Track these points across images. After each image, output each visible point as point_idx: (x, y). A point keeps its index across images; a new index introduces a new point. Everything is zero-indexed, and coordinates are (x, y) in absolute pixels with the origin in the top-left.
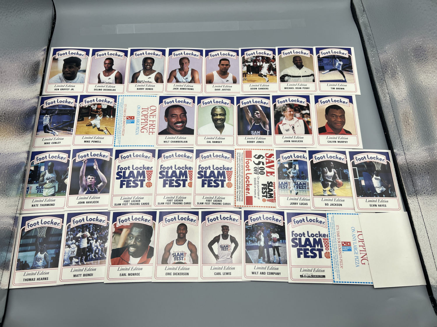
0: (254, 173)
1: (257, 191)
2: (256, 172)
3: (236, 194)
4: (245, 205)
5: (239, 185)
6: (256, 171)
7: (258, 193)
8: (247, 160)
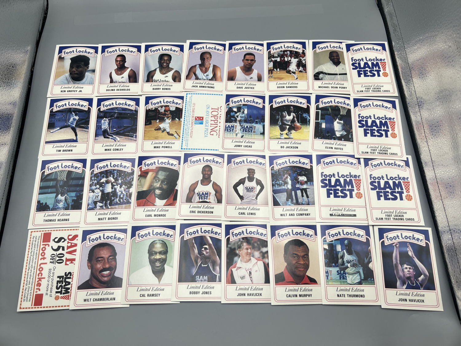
0: (50, 262)
1: (50, 286)
2: (53, 261)
3: (24, 292)
4: (33, 306)
5: (29, 280)
6: (52, 259)
7: (51, 289)
8: (44, 246)
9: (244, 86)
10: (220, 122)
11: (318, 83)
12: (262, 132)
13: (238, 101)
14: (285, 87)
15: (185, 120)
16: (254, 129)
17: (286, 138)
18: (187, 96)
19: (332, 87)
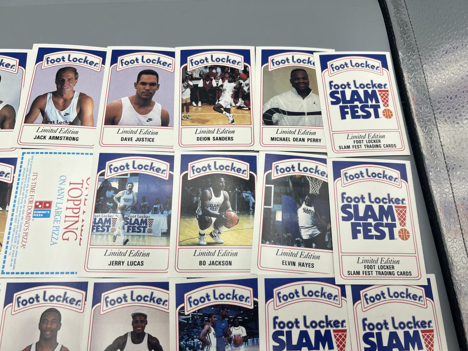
9: (135, 137)
10: (84, 212)
11: (270, 131)
12: (165, 231)
13: (122, 168)
14: (211, 139)
15: (15, 208)
16: (150, 226)
17: (209, 244)
18: (22, 158)
19: (295, 140)
